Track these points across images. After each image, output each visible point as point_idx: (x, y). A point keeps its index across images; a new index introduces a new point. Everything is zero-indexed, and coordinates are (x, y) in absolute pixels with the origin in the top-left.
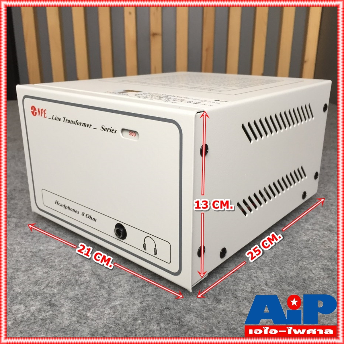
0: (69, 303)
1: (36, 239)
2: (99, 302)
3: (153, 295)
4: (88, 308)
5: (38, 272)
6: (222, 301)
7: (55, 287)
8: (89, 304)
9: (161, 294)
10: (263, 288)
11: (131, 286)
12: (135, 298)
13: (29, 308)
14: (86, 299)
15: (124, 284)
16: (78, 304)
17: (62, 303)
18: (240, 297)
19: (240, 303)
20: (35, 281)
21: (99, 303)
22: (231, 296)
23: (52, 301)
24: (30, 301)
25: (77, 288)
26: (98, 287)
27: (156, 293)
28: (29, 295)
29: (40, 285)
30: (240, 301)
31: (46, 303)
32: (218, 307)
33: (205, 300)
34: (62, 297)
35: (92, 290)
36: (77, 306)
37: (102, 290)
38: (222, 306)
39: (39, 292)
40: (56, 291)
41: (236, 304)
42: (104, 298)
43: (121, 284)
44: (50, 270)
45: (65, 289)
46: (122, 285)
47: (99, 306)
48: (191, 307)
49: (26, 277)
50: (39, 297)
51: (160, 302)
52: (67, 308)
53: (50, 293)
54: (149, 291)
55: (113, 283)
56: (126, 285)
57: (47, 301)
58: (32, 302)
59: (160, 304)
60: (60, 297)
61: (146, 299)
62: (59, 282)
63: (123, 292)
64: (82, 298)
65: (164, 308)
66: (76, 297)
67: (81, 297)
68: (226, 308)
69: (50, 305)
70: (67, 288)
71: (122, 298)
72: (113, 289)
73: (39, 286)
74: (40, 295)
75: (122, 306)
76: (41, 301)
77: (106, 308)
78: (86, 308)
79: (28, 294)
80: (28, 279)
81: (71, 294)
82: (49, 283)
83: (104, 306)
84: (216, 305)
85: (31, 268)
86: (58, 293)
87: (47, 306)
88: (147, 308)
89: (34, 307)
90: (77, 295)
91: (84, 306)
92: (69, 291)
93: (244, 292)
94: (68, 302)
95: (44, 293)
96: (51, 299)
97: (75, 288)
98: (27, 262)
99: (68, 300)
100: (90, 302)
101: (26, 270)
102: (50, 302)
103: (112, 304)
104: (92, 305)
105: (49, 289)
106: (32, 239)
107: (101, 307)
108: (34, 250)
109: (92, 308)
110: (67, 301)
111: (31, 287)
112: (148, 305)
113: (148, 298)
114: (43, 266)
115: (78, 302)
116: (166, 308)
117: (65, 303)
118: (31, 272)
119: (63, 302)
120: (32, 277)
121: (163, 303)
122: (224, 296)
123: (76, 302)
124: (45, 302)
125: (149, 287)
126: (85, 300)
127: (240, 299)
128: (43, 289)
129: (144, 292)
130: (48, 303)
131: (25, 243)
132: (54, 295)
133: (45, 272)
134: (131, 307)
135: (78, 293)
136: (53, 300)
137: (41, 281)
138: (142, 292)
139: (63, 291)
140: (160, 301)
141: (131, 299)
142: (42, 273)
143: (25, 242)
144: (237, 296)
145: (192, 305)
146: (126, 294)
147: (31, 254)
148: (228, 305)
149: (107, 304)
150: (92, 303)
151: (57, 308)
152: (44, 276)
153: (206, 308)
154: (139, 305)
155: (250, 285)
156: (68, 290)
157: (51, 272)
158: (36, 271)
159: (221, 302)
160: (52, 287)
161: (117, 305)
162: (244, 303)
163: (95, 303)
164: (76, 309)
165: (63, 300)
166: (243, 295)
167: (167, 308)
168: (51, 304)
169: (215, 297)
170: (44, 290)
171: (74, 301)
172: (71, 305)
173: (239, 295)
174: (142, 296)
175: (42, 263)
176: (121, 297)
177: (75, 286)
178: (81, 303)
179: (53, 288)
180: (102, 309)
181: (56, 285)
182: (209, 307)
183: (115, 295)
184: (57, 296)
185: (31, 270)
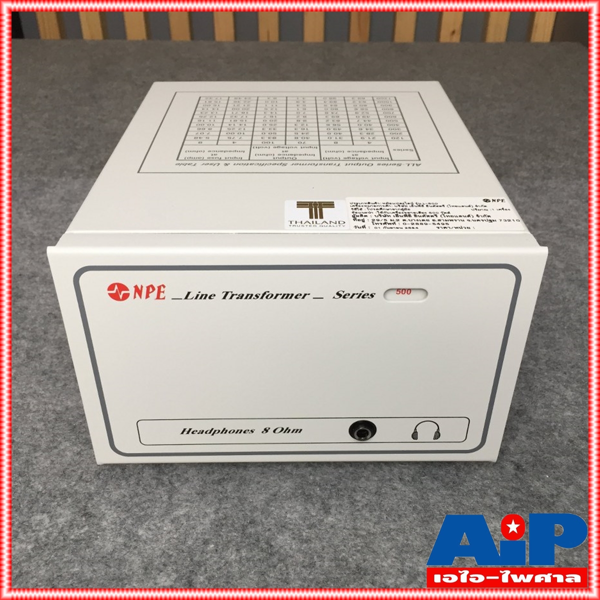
0: (113, 512)
1: (60, 385)
2: (157, 509)
3: (233, 499)
4: (140, 520)
5: (66, 452)
6: (333, 511)
7: (91, 482)
8: (142, 514)
9: (245, 496)
10: (395, 484)
11: (203, 480)
12: (208, 503)
13: (55, 519)
14: (137, 505)
15: (193, 476)
16: (125, 514)
17: (102, 512)
18: (359, 501)
19: (358, 513)
20: (62, 469)
21: (156, 512)
22: (346, 501)
23: (88, 507)
24: (56, 508)
25: (124, 483)
26: (154, 482)
27: (239, 494)
28: (55, 497)
29: (69, 477)
30: (358, 510)
31: (79, 512)
32: (325, 520)
33: (308, 507)
34: (103, 501)
35: (145, 487)
36: (124, 516)
37: (160, 487)
38: (332, 519)
39: (69, 491)
40: (93, 488)
41: (352, 515)
42: (163, 502)
43: (188, 476)
44: (83, 449)
45: (106, 486)
46: (189, 479)
47: (155, 517)
48: (286, 520)
49: (49, 462)
50: (69, 500)
51: (243, 511)
52: (110, 519)
53: (84, 493)
54: (228, 491)
55: (176, 474)
56: (196, 478)
57: (81, 507)
58: (59, 508)
59: (243, 515)
60: (100, 501)
61: (223, 506)
62: (98, 472)
63: (190, 492)
64: (131, 503)
65: (248, 521)
66: (122, 500)
67: (129, 500)
68: (336, 523)
69: (85, 515)
70: (109, 484)
71: (188, 504)
72: (176, 485)
73: (68, 479)
74: (71, 495)
75: (189, 517)
76: (73, 507)
77: (166, 522)
78: (136, 522)
79: (53, 495)
80: (52, 466)
81: (115, 495)
82: (82, 473)
83: (163, 518)
84: (322, 518)
85: (55, 444)
86: (96, 493)
87: (82, 516)
88: (224, 522)
89: (63, 518)
90: (125, 496)
91: (134, 517)
92: (112, 488)
93: (366, 492)
94: (111, 510)
95: (76, 492)
96: (86, 503)
97: (122, 483)
98: (49, 432)
99: (111, 506)
100: (143, 509)
101: (49, 449)
102: (85, 510)
103: (174, 513)
104: (145, 515)
105: (83, 484)
106: (54, 385)
107: (157, 518)
108: (59, 408)
109: (145, 521)
110: (109, 507)
111: (56, 480)
112: (225, 515)
113: (227, 503)
114: (74, 440)
115: (125, 511)
116: (250, 523)
117: (106, 511)
118: (56, 451)
119: (103, 510)
120: (57, 463)
121: (248, 513)
122: (337, 501)
123: (122, 511)
124: (77, 510)
125: (228, 482)
126: (134, 506)
127: (358, 506)
128: (75, 485)
129: (221, 493)
130: (83, 512)
131: (43, 392)
132: (90, 496)
133: (75, 451)
134: (201, 519)
135: (126, 494)
136: (89, 505)
137: (70, 469)
138: (219, 492)
139: (104, 489)
140: (243, 509)
141: (202, 505)
142: (72, 453)
143: (43, 390)
144: (355, 500)
145: (288, 516)
146: (195, 496)
147: (54, 416)
148: (339, 517)
149: (167, 513)
150: (146, 512)
151: (96, 521)
152: (75, 459)
153: (308, 523)
154: (213, 516)
155: (376, 479)
156: (110, 487)
157: (85, 452)
158: (64, 450)
159: (331, 511)
160: (87, 482)
161: (182, 515)
162: (364, 512)
163: (149, 511)
164: (123, 522)
165: (104, 505)
166: (363, 499)
167: (253, 522)
168: (87, 513)
169: (323, 503)
170: (76, 488)
171: (119, 507)
172: (115, 515)
173: (358, 498)
174: (218, 499)
175: (71, 434)
176: (187, 501)
177: (120, 480)
178: (130, 511)
179: (88, 484)
180: (159, 523)
181: (93, 478)
182: (313, 521)
183: (179, 497)
184: (95, 499)
185: (56, 448)
